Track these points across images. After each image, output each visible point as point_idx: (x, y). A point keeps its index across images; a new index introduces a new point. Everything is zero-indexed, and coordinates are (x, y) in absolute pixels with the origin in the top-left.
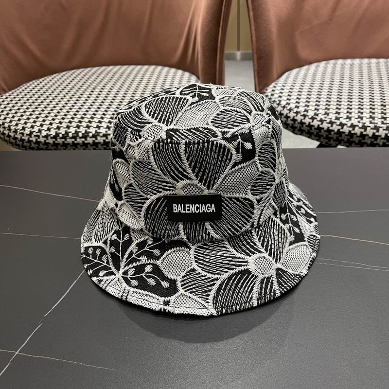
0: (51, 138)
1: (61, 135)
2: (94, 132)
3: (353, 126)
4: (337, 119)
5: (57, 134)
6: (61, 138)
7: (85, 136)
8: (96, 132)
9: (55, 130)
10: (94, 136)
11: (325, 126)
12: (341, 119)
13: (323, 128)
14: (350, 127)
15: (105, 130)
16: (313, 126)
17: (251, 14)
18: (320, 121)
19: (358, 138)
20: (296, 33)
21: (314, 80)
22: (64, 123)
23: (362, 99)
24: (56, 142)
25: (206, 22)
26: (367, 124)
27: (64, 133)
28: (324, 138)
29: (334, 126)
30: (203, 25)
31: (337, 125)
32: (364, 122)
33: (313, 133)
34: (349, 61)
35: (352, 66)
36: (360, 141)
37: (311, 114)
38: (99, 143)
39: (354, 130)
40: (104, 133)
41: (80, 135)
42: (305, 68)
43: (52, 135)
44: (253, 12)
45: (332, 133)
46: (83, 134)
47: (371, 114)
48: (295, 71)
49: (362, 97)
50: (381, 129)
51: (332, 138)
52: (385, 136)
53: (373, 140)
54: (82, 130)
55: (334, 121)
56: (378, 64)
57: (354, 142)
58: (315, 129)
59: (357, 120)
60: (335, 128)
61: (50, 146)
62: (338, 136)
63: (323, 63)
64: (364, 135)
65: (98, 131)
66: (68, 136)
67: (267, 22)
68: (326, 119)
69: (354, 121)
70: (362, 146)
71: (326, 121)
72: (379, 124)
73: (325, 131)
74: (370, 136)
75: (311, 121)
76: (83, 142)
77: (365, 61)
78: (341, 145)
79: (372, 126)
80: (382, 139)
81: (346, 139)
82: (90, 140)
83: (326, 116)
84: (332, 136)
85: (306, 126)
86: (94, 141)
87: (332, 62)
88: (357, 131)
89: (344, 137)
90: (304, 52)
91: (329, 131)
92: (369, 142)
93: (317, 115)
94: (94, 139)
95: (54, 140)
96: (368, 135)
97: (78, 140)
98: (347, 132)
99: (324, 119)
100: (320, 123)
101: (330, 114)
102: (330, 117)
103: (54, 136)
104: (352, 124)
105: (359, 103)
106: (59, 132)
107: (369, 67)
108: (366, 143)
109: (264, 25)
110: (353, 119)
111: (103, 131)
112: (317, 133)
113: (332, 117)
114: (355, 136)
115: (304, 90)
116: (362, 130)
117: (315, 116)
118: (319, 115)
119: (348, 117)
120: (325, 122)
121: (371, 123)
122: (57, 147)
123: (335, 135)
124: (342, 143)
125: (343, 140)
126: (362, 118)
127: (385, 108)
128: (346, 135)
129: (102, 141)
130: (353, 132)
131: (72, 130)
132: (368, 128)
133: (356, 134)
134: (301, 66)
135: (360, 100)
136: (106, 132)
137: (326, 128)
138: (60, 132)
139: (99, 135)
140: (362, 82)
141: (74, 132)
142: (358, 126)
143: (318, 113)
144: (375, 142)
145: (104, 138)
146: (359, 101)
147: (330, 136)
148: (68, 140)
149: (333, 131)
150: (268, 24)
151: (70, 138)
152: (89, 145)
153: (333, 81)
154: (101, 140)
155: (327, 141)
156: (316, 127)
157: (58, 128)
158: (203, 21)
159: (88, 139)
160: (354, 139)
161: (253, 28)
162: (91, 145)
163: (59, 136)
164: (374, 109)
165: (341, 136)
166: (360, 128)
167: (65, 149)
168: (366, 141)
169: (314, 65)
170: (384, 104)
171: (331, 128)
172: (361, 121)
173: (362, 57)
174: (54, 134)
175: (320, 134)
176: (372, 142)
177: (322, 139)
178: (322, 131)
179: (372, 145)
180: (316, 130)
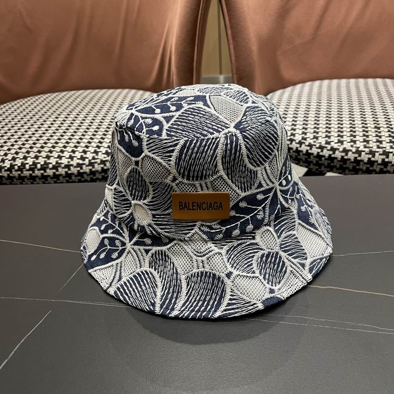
0: (5, 170)
1: (16, 167)
2: (54, 163)
3: (346, 151)
4: (328, 143)
5: (12, 166)
6: (16, 171)
7: (44, 167)
8: (57, 163)
9: (9, 162)
10: (55, 167)
11: (314, 151)
12: (331, 143)
13: (313, 154)
14: (342, 152)
15: (67, 160)
16: (302, 151)
17: (229, 32)
18: (308, 146)
19: (351, 164)
20: (278, 53)
21: (299, 101)
22: (20, 153)
23: (354, 121)
24: (11, 175)
25: (180, 41)
26: (362, 148)
27: (20, 165)
28: (314, 165)
29: (325, 151)
30: (176, 44)
31: (328, 150)
32: (358, 146)
33: (301, 159)
34: (335, 82)
35: (339, 86)
36: (354, 167)
37: (298, 138)
38: (61, 175)
39: (347, 155)
40: (66, 163)
41: (39, 166)
42: (289, 89)
43: (6, 167)
44: (231, 30)
45: (323, 159)
46: (41, 165)
47: (365, 137)
48: (278, 93)
49: (353, 119)
50: (377, 154)
51: (323, 164)
52: (382, 162)
53: (368, 166)
54: (41, 161)
55: (324, 145)
56: (366, 84)
57: (348, 168)
58: (303, 154)
59: (349, 144)
60: (326, 153)
61: (4, 179)
62: (329, 162)
63: (308, 84)
64: (359, 160)
65: (60, 162)
66: (25, 168)
67: (247, 41)
68: (315, 144)
69: (347, 145)
70: (357, 173)
71: (315, 145)
72: (375, 149)
73: (314, 157)
74: (365, 161)
75: (298, 146)
76: (42, 174)
77: (352, 81)
78: (333, 172)
79: (367, 150)
80: (379, 164)
81: (338, 166)
82: (50, 172)
83: (315, 140)
84: (323, 162)
85: (294, 152)
86: (54, 173)
87: (317, 83)
88: (351, 156)
89: (337, 163)
90: (287, 73)
91: (319, 156)
92: (364, 168)
93: (305, 139)
94: (54, 171)
95: (9, 173)
96: (362, 161)
97: (36, 172)
98: (339, 157)
99: (313, 143)
100: (308, 148)
101: (320, 138)
102: (320, 141)
103: (8, 168)
104: (344, 149)
105: (351, 125)
106: (14, 163)
107: (358, 88)
108: (361, 170)
109: (244, 44)
110: (345, 142)
111: (65, 161)
112: (306, 159)
113: (322, 141)
114: (348, 162)
115: (289, 112)
116: (356, 155)
117: (303, 141)
118: (308, 139)
119: (339, 141)
120: (314, 147)
121: (365, 147)
122: (13, 181)
123: (326, 161)
124: (335, 170)
125: (336, 166)
126: (355, 142)
127: (379, 131)
128: (338, 161)
129: (64, 173)
130: (346, 157)
131: (30, 161)
132: (362, 153)
133: (350, 159)
134: (284, 87)
135: (351, 122)
136: (69, 162)
137: (315, 153)
138: (16, 163)
139: (60, 166)
140: (351, 103)
141: (31, 163)
142: (351, 150)
143: (306, 137)
144: (371, 168)
145: (66, 170)
146: (351, 124)
147: (320, 162)
148: (25, 172)
149: (324, 156)
150: (247, 43)
151: (27, 170)
152: (49, 178)
153: (320, 102)
154: (62, 171)
155: (317, 167)
156: (304, 152)
157: (14, 159)
158: (177, 40)
159: (48, 171)
160: (348, 166)
161: (232, 47)
162: (51, 178)
163: (14, 168)
164: (367, 132)
165: (333, 162)
166: (353, 153)
167: (32, 183)
168: (361, 167)
169: (299, 86)
170: (378, 126)
171: (321, 154)
172: (354, 146)
173: (349, 77)
174: (8, 166)
175: (309, 160)
176: (367, 168)
177: (312, 166)
178: (312, 156)
179: (368, 172)
180: (305, 156)
